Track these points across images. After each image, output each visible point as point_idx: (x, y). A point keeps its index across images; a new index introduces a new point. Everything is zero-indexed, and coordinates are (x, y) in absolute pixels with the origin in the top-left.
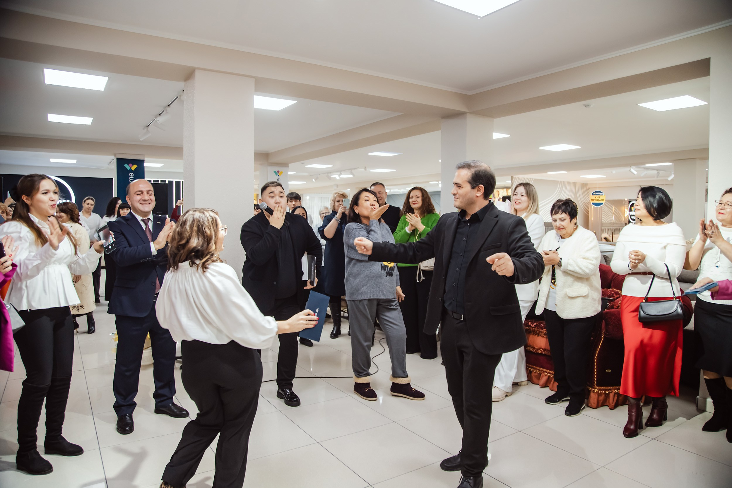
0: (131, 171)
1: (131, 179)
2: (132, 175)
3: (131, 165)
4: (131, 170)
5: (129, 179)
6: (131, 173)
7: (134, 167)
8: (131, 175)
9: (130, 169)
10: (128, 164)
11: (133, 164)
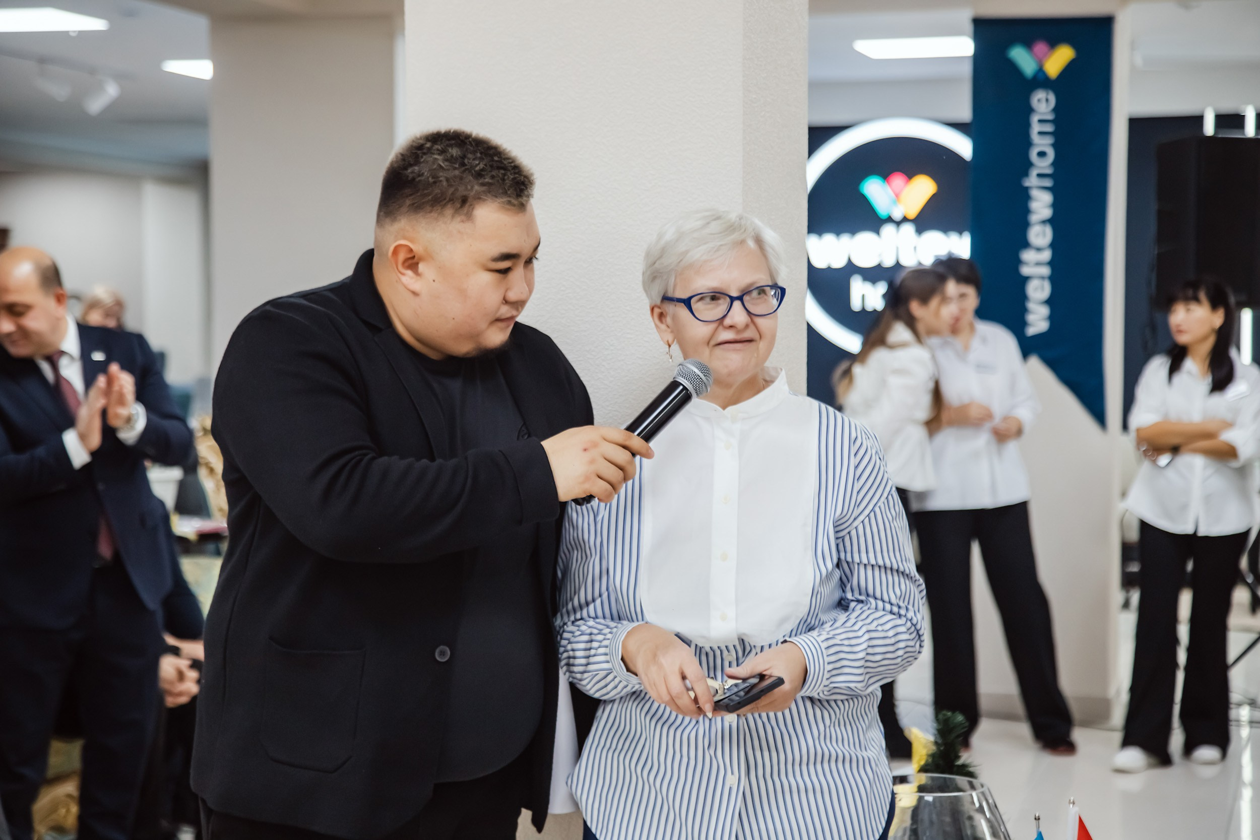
0: (1041, 81)
1: (1040, 121)
2: (1047, 100)
3: (1043, 47)
4: (1041, 75)
5: (1027, 125)
6: (1041, 94)
7: (1058, 60)
8: (1039, 100)
9: (1036, 73)
10: (1028, 44)
11: (1053, 44)
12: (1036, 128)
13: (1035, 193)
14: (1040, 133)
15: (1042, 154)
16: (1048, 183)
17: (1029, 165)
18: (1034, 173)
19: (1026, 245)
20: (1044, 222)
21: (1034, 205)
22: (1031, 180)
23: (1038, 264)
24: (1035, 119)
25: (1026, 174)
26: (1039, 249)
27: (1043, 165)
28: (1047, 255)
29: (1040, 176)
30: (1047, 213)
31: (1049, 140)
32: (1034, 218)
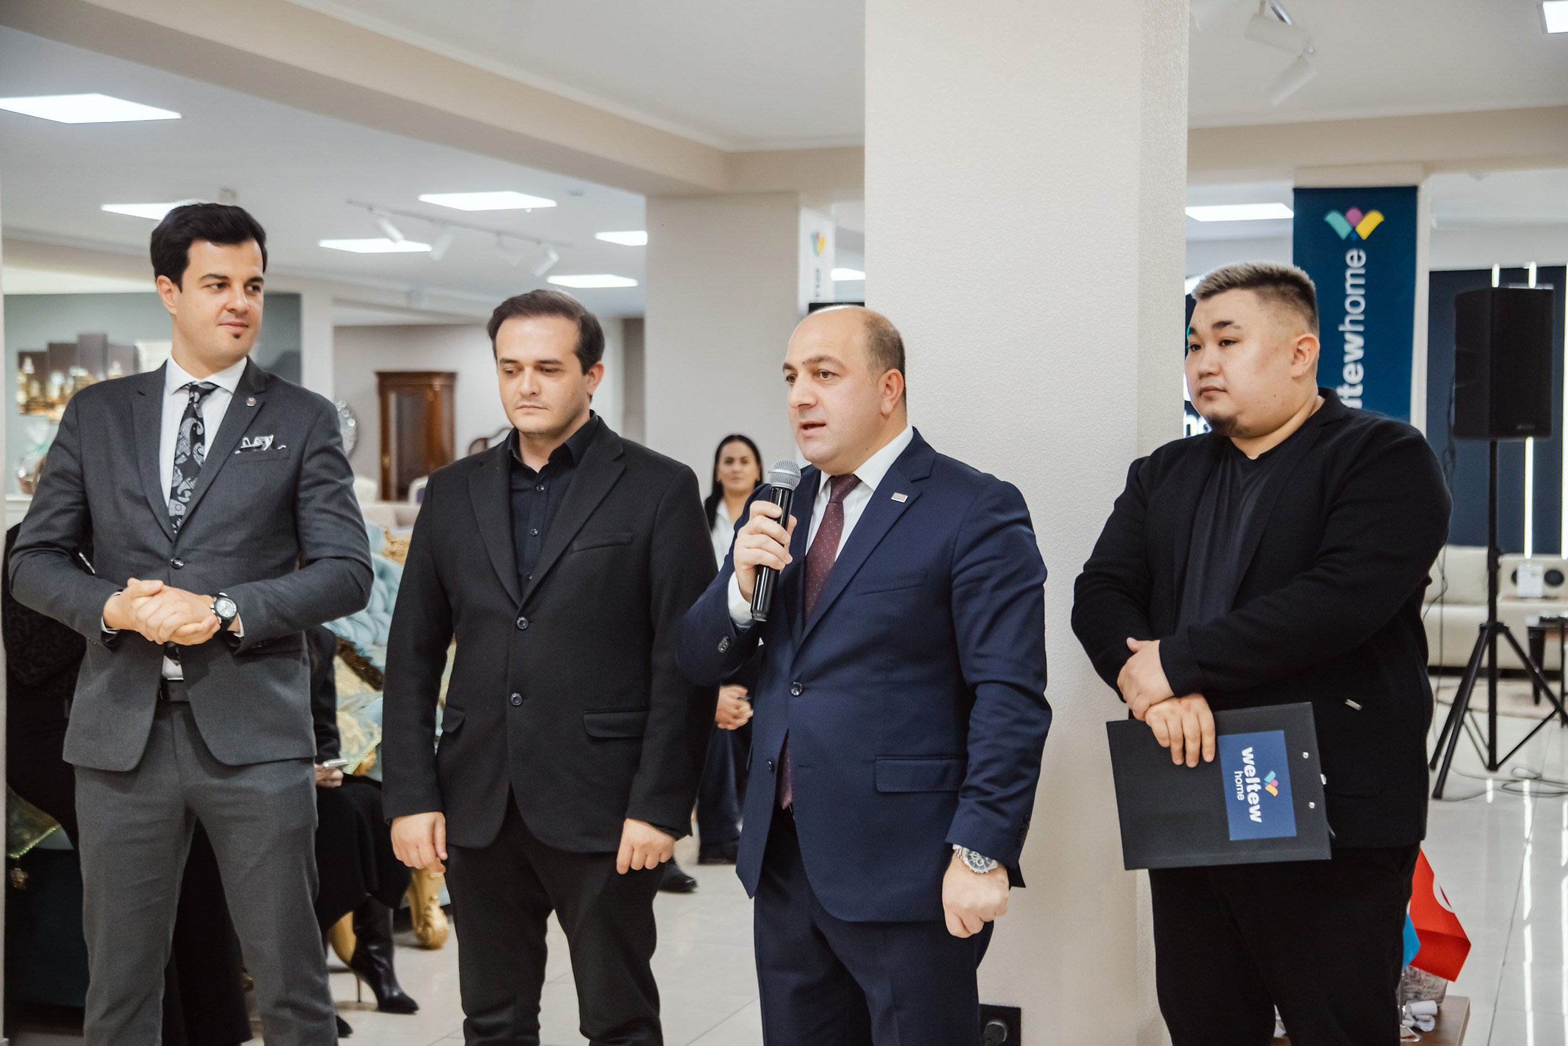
0: (1353, 241)
1: (1353, 275)
2: (1359, 258)
3: (1354, 213)
4: (1354, 237)
5: (1344, 279)
6: (1354, 253)
7: (1369, 223)
8: (1352, 258)
9: (1348, 237)
10: (1343, 212)
11: (1364, 211)
12: (1350, 281)
13: (1348, 337)
14: (1353, 286)
15: (1355, 304)
16: (1361, 328)
17: (1346, 313)
18: (1348, 319)
19: (1342, 382)
20: (1356, 362)
21: (1347, 347)
22: (1346, 327)
23: (1351, 397)
24: (1348, 273)
25: (1343, 322)
26: (1352, 385)
27: (1356, 313)
28: (1359, 390)
29: (1352, 322)
30: (1360, 354)
31: (1362, 292)
32: (1347, 359)
